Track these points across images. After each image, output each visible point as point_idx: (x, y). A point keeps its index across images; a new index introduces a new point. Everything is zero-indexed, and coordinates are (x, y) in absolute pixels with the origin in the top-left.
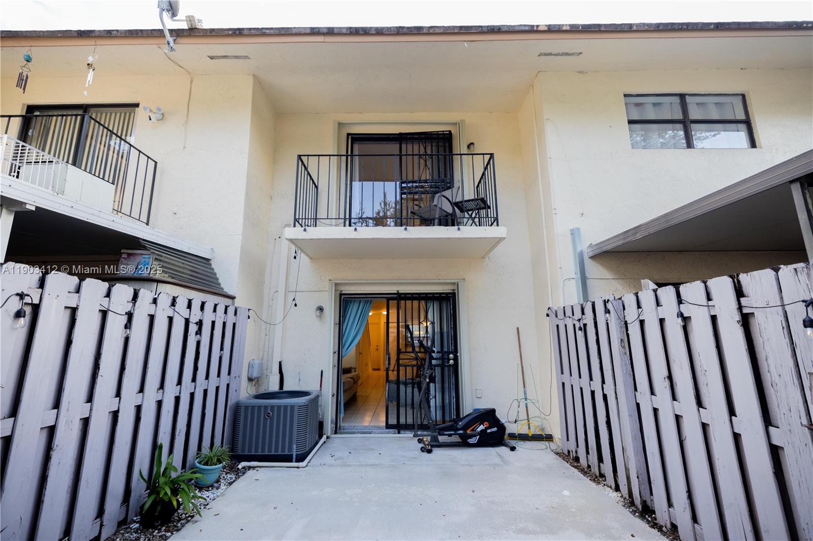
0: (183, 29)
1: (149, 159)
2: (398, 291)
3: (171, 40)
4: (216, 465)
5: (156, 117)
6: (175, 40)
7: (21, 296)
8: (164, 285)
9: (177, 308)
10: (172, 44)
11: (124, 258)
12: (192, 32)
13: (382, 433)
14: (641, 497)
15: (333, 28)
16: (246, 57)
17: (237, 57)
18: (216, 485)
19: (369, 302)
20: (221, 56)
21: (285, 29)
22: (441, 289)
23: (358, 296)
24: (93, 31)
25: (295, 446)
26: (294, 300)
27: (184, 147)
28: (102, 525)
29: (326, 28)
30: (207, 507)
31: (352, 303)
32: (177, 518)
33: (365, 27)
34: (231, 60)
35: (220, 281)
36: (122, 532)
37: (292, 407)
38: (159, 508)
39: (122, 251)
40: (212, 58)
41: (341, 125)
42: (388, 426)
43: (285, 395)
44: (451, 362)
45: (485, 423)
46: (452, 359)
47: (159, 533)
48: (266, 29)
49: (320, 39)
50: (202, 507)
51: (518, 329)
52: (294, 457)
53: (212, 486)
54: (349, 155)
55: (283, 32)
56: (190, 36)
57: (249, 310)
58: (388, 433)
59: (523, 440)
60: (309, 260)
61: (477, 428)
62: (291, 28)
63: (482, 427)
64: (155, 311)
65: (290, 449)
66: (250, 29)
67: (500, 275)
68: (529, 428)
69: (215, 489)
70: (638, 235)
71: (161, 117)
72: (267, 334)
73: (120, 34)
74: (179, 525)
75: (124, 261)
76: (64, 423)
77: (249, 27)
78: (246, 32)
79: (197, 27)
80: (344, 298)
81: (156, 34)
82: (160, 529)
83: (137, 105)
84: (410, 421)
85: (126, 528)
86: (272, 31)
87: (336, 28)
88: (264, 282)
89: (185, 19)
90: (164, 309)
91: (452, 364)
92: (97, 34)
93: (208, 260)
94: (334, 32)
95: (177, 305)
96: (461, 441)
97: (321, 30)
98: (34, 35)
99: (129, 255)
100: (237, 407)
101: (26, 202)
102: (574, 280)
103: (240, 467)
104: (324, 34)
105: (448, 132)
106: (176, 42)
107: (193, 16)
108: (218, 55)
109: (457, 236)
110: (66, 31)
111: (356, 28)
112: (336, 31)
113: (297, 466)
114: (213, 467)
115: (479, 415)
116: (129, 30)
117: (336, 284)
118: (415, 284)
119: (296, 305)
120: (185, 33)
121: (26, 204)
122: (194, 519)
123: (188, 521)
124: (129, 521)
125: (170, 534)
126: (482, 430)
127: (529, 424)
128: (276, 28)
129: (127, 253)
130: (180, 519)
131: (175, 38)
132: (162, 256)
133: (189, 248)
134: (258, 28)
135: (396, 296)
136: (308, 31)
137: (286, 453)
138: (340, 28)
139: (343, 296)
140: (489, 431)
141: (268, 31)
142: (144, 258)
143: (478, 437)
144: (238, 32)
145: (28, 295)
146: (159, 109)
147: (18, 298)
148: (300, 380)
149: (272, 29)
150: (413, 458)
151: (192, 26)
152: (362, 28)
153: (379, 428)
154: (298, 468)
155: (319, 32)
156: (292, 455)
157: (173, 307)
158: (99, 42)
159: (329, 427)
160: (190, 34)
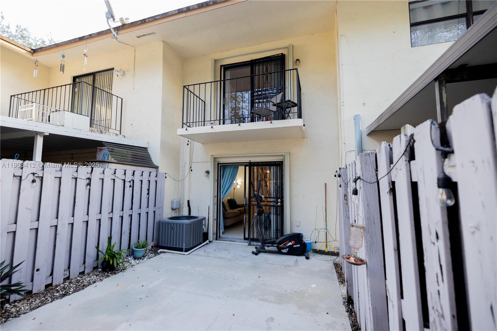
0: (119, 26)
1: (118, 98)
2: (250, 161)
3: (114, 33)
4: (141, 249)
5: (120, 74)
6: (117, 33)
7: (34, 174)
8: (111, 164)
9: (116, 175)
10: (116, 36)
11: (98, 151)
12: (124, 26)
13: (241, 242)
14: (347, 293)
15: (189, 7)
16: (154, 33)
17: (149, 34)
18: (142, 258)
19: (236, 168)
20: (142, 36)
21: (165, 14)
22: (276, 159)
23: (228, 164)
24: (84, 37)
25: (184, 244)
26: (191, 167)
27: (134, 89)
28: (85, 267)
29: (186, 7)
30: (133, 267)
31: (227, 168)
32: (117, 269)
33: (206, 2)
34: (148, 36)
35: (152, 159)
36: (95, 271)
37: (183, 224)
38: (105, 263)
39: (98, 148)
40: (139, 37)
41: (216, 61)
42: (245, 239)
43: (185, 218)
44: (279, 204)
45: (292, 242)
46: (280, 202)
47: (107, 274)
48: (156, 16)
49: (183, 15)
50: (131, 266)
51: (326, 184)
52: (184, 249)
53: (141, 258)
54: (222, 80)
55: (164, 16)
56: (123, 29)
57: (166, 173)
58: (244, 242)
59: (320, 254)
60: (202, 144)
61: (288, 244)
62: (168, 12)
63: (290, 244)
64: (104, 177)
65: (182, 245)
66: (149, 18)
67: (315, 149)
68: (327, 247)
69: (141, 260)
70: (382, 120)
71: (123, 74)
72: (183, 186)
73: (95, 35)
74: (117, 272)
75: (99, 153)
76: (60, 225)
77: (148, 17)
78: (147, 21)
79: (126, 23)
80: (221, 165)
81: (108, 32)
82: (109, 272)
83: (113, 69)
84: (255, 237)
85: (97, 270)
86: (159, 17)
87: (191, 6)
88: (180, 158)
89: (119, 20)
90: (108, 176)
91: (279, 205)
92: (86, 37)
93: (146, 148)
94: (190, 9)
95: (116, 174)
96: (277, 250)
97: (183, 10)
98: (64, 44)
99: (100, 149)
100: (159, 223)
101: (44, 132)
102: (354, 152)
103: (159, 251)
104: (185, 12)
105: (281, 55)
106: (118, 34)
107: (122, 18)
108: (141, 35)
109: (270, 127)
110: (75, 39)
111: (202, 3)
112: (191, 8)
113: (183, 254)
114: (140, 249)
115: (290, 236)
116: (98, 32)
117: (215, 158)
118: (260, 156)
119: (192, 170)
120: (121, 28)
121: (44, 133)
122: (124, 271)
123: (121, 271)
124: (99, 268)
125: (111, 275)
126: (290, 245)
127: (327, 245)
128: (161, 14)
129: (99, 149)
130: (118, 270)
131: (117, 32)
132: (114, 149)
133: (133, 143)
134: (152, 17)
135: (248, 164)
136: (177, 12)
137: (180, 247)
138: (193, 6)
139: (219, 165)
140: (295, 246)
141: (157, 17)
142: (106, 151)
143: (288, 249)
144: (143, 21)
145: (36, 174)
146: (121, 70)
147: (32, 175)
148: (198, 210)
149: (159, 15)
150: (245, 257)
151: (123, 23)
152: (205, 2)
153: (240, 239)
154: (184, 255)
155: (182, 11)
156: (183, 248)
157: (114, 175)
158: (88, 41)
159: (211, 236)
160: (123, 28)
